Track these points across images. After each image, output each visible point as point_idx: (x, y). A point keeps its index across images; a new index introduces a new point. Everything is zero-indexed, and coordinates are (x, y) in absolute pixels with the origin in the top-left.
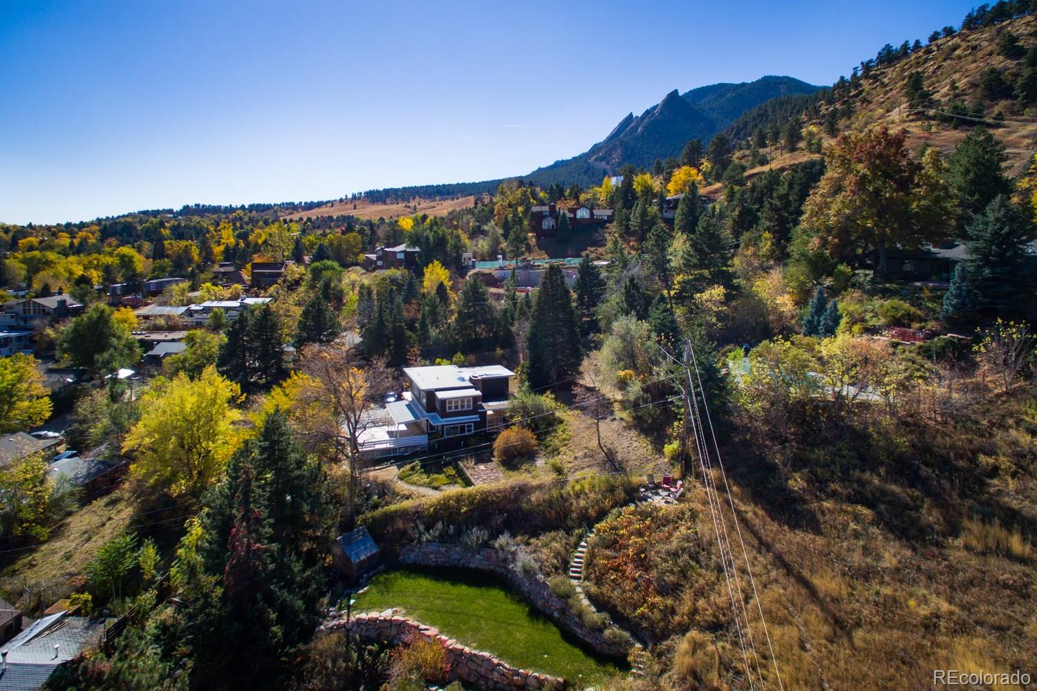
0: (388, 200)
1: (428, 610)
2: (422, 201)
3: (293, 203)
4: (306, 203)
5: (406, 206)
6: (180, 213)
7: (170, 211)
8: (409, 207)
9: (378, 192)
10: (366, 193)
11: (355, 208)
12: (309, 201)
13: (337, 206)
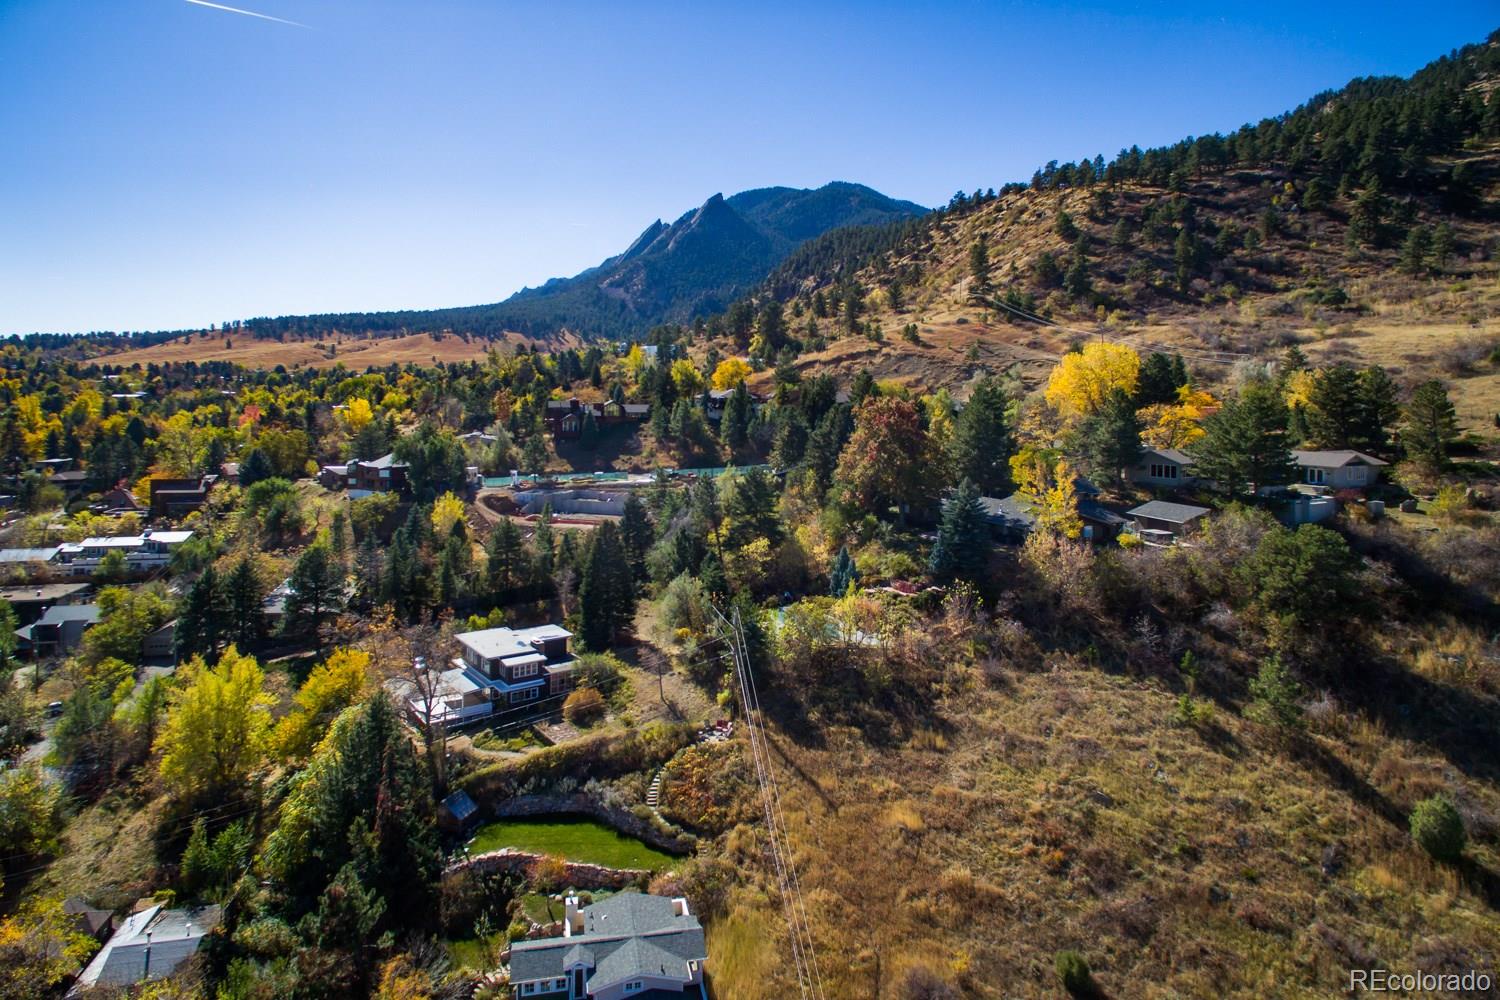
2: (344, 337)
5: (318, 346)
8: (323, 347)
9: (268, 320)
10: (247, 322)
11: (229, 346)
13: (197, 342)
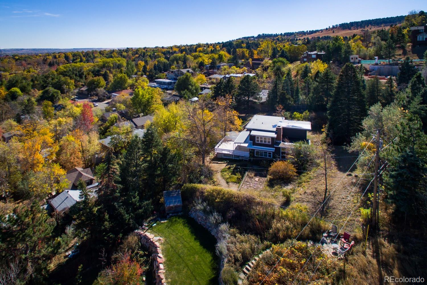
0: (352, 28)
1: (172, 247)
2: (373, 27)
3: (304, 31)
4: (310, 31)
5: (362, 30)
6: (257, 38)
7: (253, 37)
8: (364, 30)
9: (347, 24)
10: (340, 25)
11: (333, 32)
12: (311, 30)
13: (324, 32)
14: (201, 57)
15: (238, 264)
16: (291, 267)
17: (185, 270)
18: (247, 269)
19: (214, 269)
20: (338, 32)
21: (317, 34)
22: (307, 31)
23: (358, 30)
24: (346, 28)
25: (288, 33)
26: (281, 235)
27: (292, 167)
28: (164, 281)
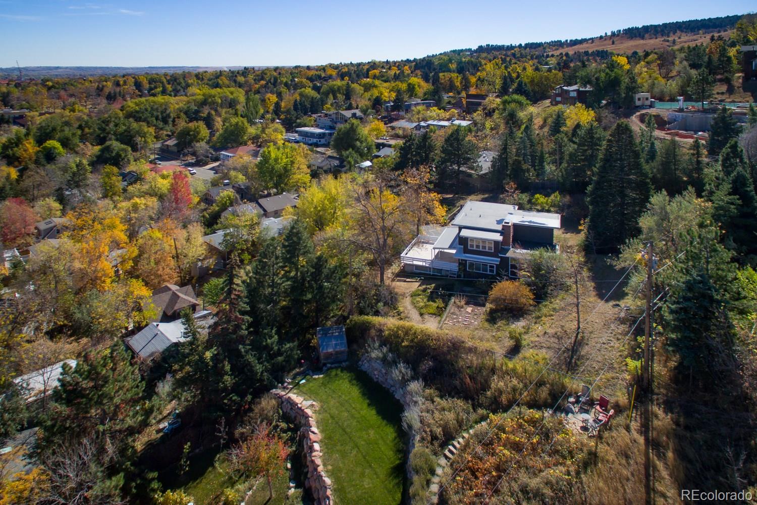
0: (647, 36)
1: (332, 417)
3: (561, 41)
4: (571, 41)
6: (476, 51)
7: (470, 50)
8: (668, 41)
9: (637, 29)
10: (624, 30)
11: (613, 43)
12: (574, 39)
13: (597, 42)
14: (375, 86)
15: (436, 443)
16: (517, 447)
17: (354, 452)
18: (450, 451)
19: (399, 451)
20: (622, 43)
21: (585, 45)
22: (567, 41)
23: (657, 40)
24: (636, 37)
25: (533, 44)
26: (504, 399)
27: (526, 291)
28: (320, 468)
